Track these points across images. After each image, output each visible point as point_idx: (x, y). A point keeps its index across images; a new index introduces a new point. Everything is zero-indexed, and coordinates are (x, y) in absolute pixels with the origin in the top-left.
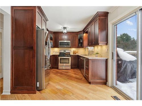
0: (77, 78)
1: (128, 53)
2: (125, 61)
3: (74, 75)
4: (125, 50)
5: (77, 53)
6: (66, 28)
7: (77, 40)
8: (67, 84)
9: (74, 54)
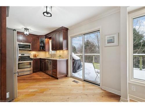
0: (44, 79)
1: (76, 55)
2: (76, 60)
3: (40, 77)
4: (75, 53)
5: (38, 56)
6: (28, 29)
7: (38, 43)
8: (39, 85)
9: (34, 57)
